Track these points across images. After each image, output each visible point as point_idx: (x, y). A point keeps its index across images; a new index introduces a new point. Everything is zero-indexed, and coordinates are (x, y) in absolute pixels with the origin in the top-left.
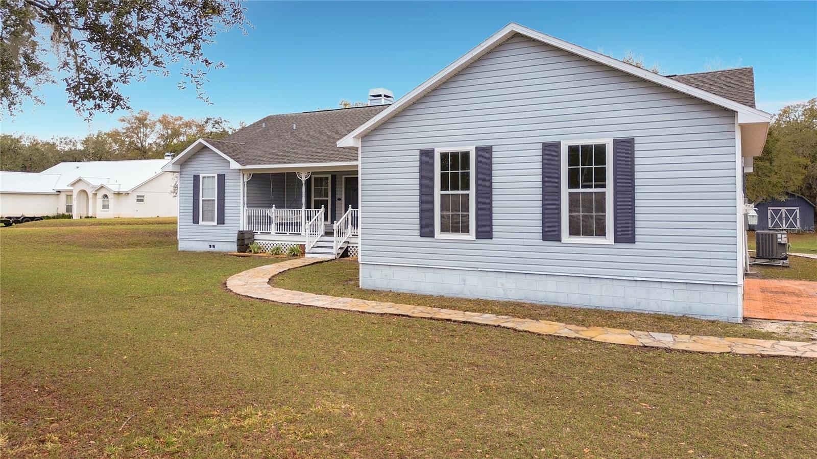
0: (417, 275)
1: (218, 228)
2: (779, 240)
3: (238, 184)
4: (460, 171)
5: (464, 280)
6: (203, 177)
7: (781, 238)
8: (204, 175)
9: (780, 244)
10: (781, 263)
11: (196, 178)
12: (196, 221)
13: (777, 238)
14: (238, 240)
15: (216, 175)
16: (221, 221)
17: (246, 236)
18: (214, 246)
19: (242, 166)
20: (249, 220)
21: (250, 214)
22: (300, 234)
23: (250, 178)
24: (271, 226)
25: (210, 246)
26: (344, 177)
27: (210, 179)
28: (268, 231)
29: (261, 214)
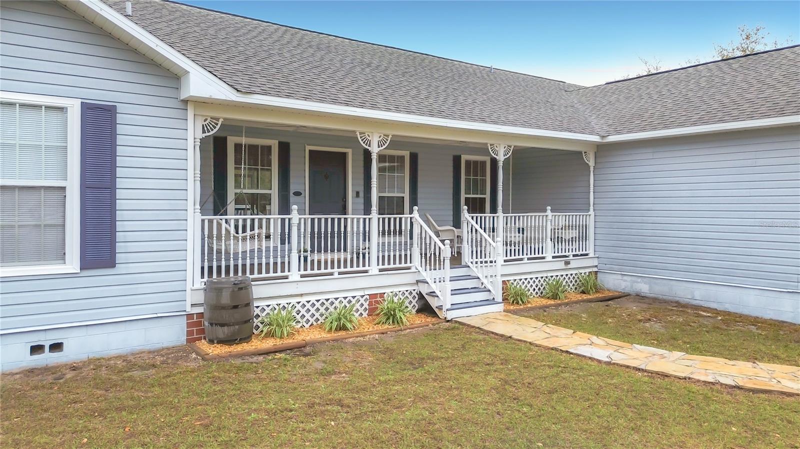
18: (56, 347)
19: (239, 94)
20: (219, 244)
21: (224, 232)
22: (366, 272)
23: (215, 130)
24: (287, 259)
25: (36, 349)
26: (308, 148)
27: (31, 114)
28: (279, 274)
29: (256, 231)
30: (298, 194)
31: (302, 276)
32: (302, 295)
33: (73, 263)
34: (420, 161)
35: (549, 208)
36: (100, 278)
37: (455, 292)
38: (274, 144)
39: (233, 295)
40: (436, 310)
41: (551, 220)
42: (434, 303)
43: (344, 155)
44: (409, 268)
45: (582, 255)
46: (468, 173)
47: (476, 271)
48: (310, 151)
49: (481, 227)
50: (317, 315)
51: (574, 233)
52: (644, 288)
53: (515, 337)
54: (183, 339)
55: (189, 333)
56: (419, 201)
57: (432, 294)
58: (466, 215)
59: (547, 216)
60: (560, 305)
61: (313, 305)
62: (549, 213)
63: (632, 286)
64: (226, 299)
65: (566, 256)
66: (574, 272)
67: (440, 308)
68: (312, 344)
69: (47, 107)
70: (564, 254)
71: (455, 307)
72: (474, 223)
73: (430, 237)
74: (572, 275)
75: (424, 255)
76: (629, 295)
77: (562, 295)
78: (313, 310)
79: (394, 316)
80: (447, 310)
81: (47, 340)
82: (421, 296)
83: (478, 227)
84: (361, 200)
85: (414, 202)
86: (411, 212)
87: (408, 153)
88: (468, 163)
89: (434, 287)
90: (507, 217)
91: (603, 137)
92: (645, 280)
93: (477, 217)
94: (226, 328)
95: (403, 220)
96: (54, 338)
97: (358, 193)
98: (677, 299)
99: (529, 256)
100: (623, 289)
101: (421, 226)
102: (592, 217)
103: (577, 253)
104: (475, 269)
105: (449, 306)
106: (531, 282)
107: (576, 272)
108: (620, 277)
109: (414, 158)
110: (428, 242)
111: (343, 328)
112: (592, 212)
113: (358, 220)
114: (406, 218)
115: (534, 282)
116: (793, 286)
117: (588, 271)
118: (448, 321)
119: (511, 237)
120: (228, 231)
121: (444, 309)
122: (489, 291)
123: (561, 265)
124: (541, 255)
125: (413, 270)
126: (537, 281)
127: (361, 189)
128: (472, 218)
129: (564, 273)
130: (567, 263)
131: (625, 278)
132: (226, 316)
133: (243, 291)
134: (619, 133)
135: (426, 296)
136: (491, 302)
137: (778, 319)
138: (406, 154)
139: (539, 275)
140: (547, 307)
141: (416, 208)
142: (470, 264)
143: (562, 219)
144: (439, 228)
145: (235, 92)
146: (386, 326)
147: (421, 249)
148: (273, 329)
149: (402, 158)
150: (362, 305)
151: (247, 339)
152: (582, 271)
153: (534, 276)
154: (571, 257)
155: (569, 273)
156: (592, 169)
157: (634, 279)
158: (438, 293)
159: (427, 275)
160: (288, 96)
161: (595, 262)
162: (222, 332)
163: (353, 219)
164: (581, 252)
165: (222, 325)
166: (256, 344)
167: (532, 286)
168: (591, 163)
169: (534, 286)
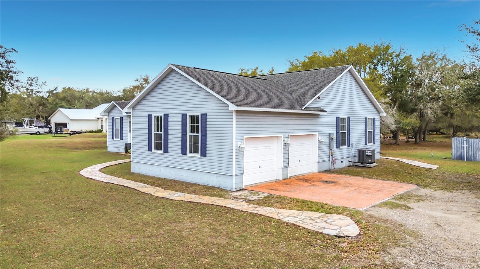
0: (147, 167)
1: (120, 142)
2: (367, 154)
3: (127, 122)
4: (159, 124)
5: (160, 170)
6: (116, 118)
7: (368, 153)
8: (116, 117)
9: (367, 156)
10: (367, 165)
11: (113, 118)
12: (113, 139)
13: (366, 153)
14: (125, 147)
15: (120, 118)
16: (122, 139)
17: (128, 146)
33: (119, 139)
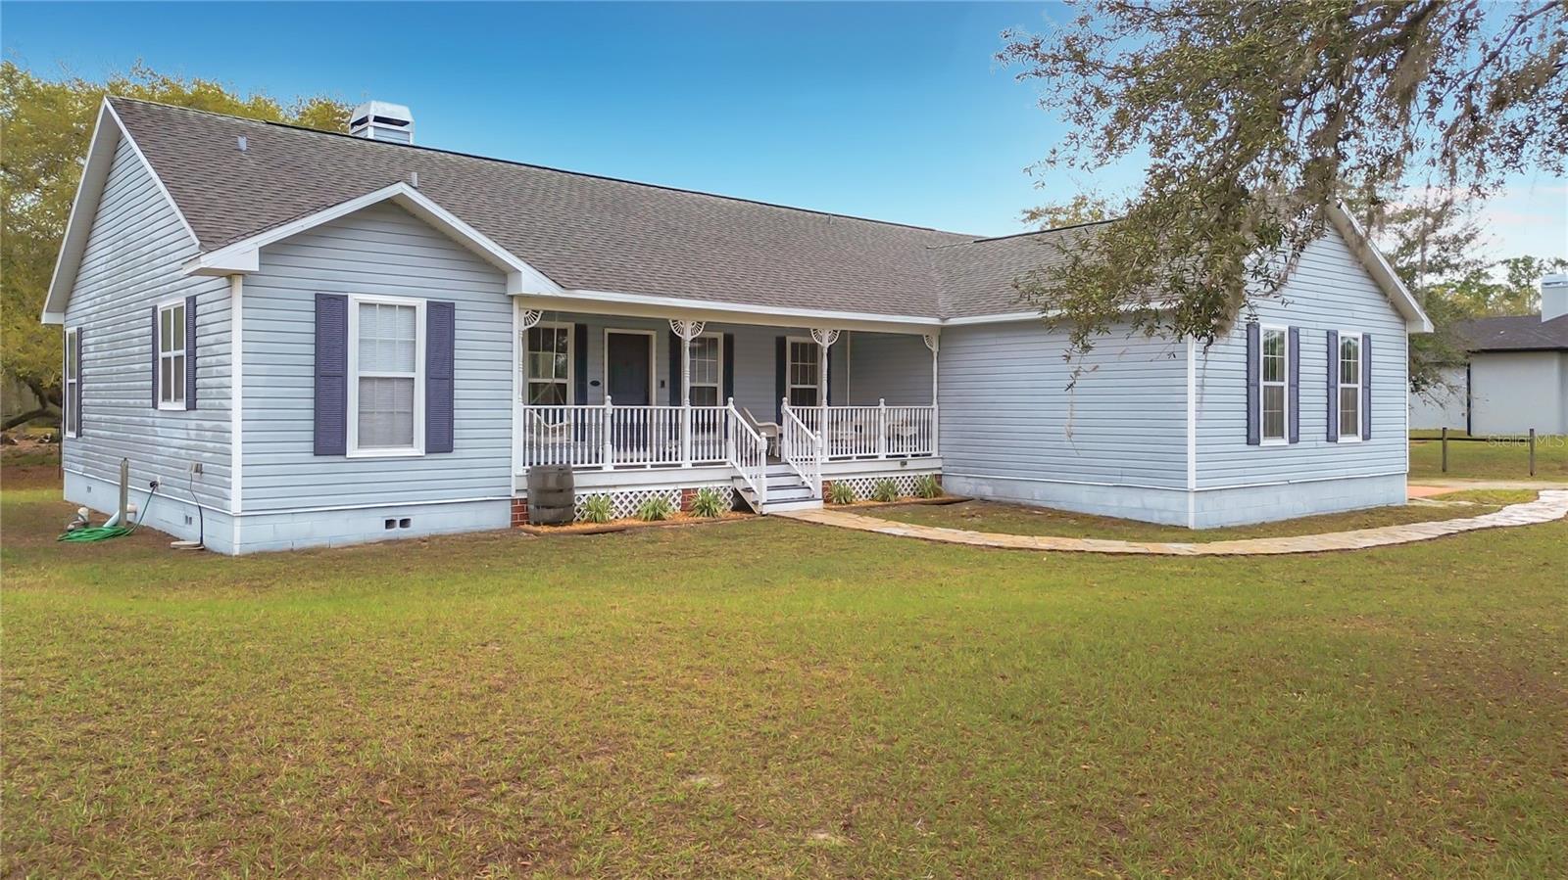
1: (429, 465)
6: (364, 305)
8: (368, 299)
11: (332, 305)
12: (329, 439)
16: (441, 440)
18: (404, 523)
19: (562, 290)
20: (531, 437)
21: (535, 421)
22: (679, 465)
23: (536, 322)
24: (600, 450)
25: (389, 524)
26: (608, 331)
27: (388, 312)
28: (593, 464)
29: (565, 421)
30: (595, 383)
31: (616, 467)
32: (615, 486)
33: (419, 448)
34: (736, 345)
35: (882, 400)
36: (441, 460)
37: (770, 488)
38: (570, 327)
39: (559, 480)
40: (752, 506)
41: (885, 415)
42: (749, 498)
43: (647, 338)
44: (724, 463)
45: (924, 455)
46: (794, 359)
47: (796, 468)
48: (609, 334)
49: (803, 422)
50: (630, 507)
51: (913, 430)
52: (987, 491)
53: (826, 523)
54: (508, 523)
55: (514, 517)
56: (735, 394)
57: (749, 490)
58: (786, 407)
59: (880, 409)
60: (887, 506)
61: (626, 497)
62: (882, 405)
63: (976, 489)
64: (552, 483)
65: (903, 456)
66: (912, 474)
67: (756, 503)
68: (631, 528)
69: (400, 306)
70: (900, 453)
71: (769, 502)
72: (795, 417)
73: (746, 430)
74: (909, 477)
75: (739, 449)
76: (973, 499)
77: (892, 497)
78: (626, 502)
79: (709, 508)
80: (764, 504)
81: (398, 517)
82: (736, 492)
83: (799, 422)
84: (667, 390)
85: (729, 392)
86: (726, 403)
87: (722, 334)
88: (794, 345)
89: (751, 483)
90: (833, 410)
91: (943, 320)
92: (989, 482)
93: (798, 410)
94: (552, 510)
95: (718, 412)
96: (403, 514)
97: (663, 383)
98: (1019, 500)
99: (859, 454)
100: (968, 494)
101: (737, 419)
102: (936, 410)
103: (918, 452)
104: (794, 466)
105: (765, 501)
106: (861, 483)
107: (915, 474)
108: (964, 480)
109: (729, 341)
110: (744, 435)
111: (657, 517)
112: (935, 406)
113: (665, 410)
114: (721, 410)
115: (864, 483)
116: (1117, 479)
117: (929, 473)
118: (764, 515)
119: (842, 434)
120: (539, 421)
121: (760, 504)
122: (809, 488)
123: (897, 466)
124: (872, 454)
125: (728, 465)
126: (867, 483)
127: (667, 378)
128: (793, 411)
129: (900, 475)
130: (904, 464)
131: (970, 480)
132: (552, 499)
133: (566, 477)
134: (959, 315)
135: (742, 493)
136: (813, 499)
137: (1089, 512)
138: (720, 336)
139: (870, 476)
140: (874, 507)
141: (731, 399)
142: (790, 461)
143: (902, 413)
144: (759, 424)
145: (559, 288)
146: (700, 518)
147: (737, 443)
148: (596, 512)
149: (715, 340)
150: (675, 500)
151: (570, 522)
152: (924, 474)
153: (863, 477)
154: (910, 457)
155: (906, 474)
156: (935, 355)
157: (978, 481)
158: (754, 488)
159: (742, 471)
160: (607, 290)
161: (939, 464)
162: (549, 514)
163: (658, 410)
164: (922, 452)
165: (549, 508)
166: (576, 527)
167: (861, 488)
168: (935, 349)
169: (864, 488)
